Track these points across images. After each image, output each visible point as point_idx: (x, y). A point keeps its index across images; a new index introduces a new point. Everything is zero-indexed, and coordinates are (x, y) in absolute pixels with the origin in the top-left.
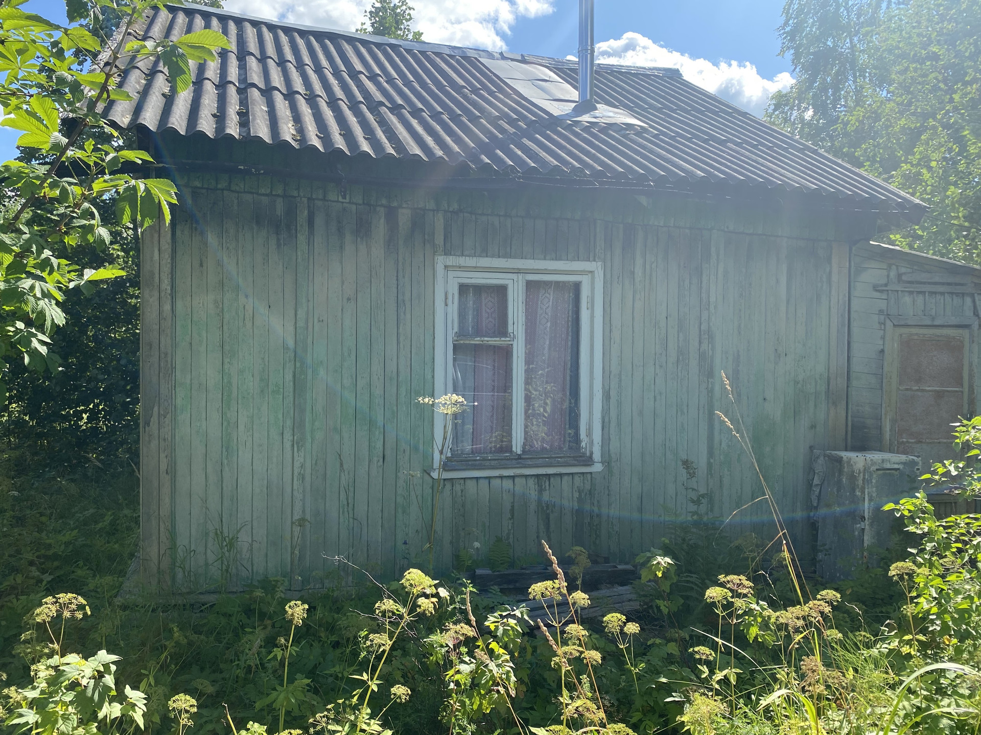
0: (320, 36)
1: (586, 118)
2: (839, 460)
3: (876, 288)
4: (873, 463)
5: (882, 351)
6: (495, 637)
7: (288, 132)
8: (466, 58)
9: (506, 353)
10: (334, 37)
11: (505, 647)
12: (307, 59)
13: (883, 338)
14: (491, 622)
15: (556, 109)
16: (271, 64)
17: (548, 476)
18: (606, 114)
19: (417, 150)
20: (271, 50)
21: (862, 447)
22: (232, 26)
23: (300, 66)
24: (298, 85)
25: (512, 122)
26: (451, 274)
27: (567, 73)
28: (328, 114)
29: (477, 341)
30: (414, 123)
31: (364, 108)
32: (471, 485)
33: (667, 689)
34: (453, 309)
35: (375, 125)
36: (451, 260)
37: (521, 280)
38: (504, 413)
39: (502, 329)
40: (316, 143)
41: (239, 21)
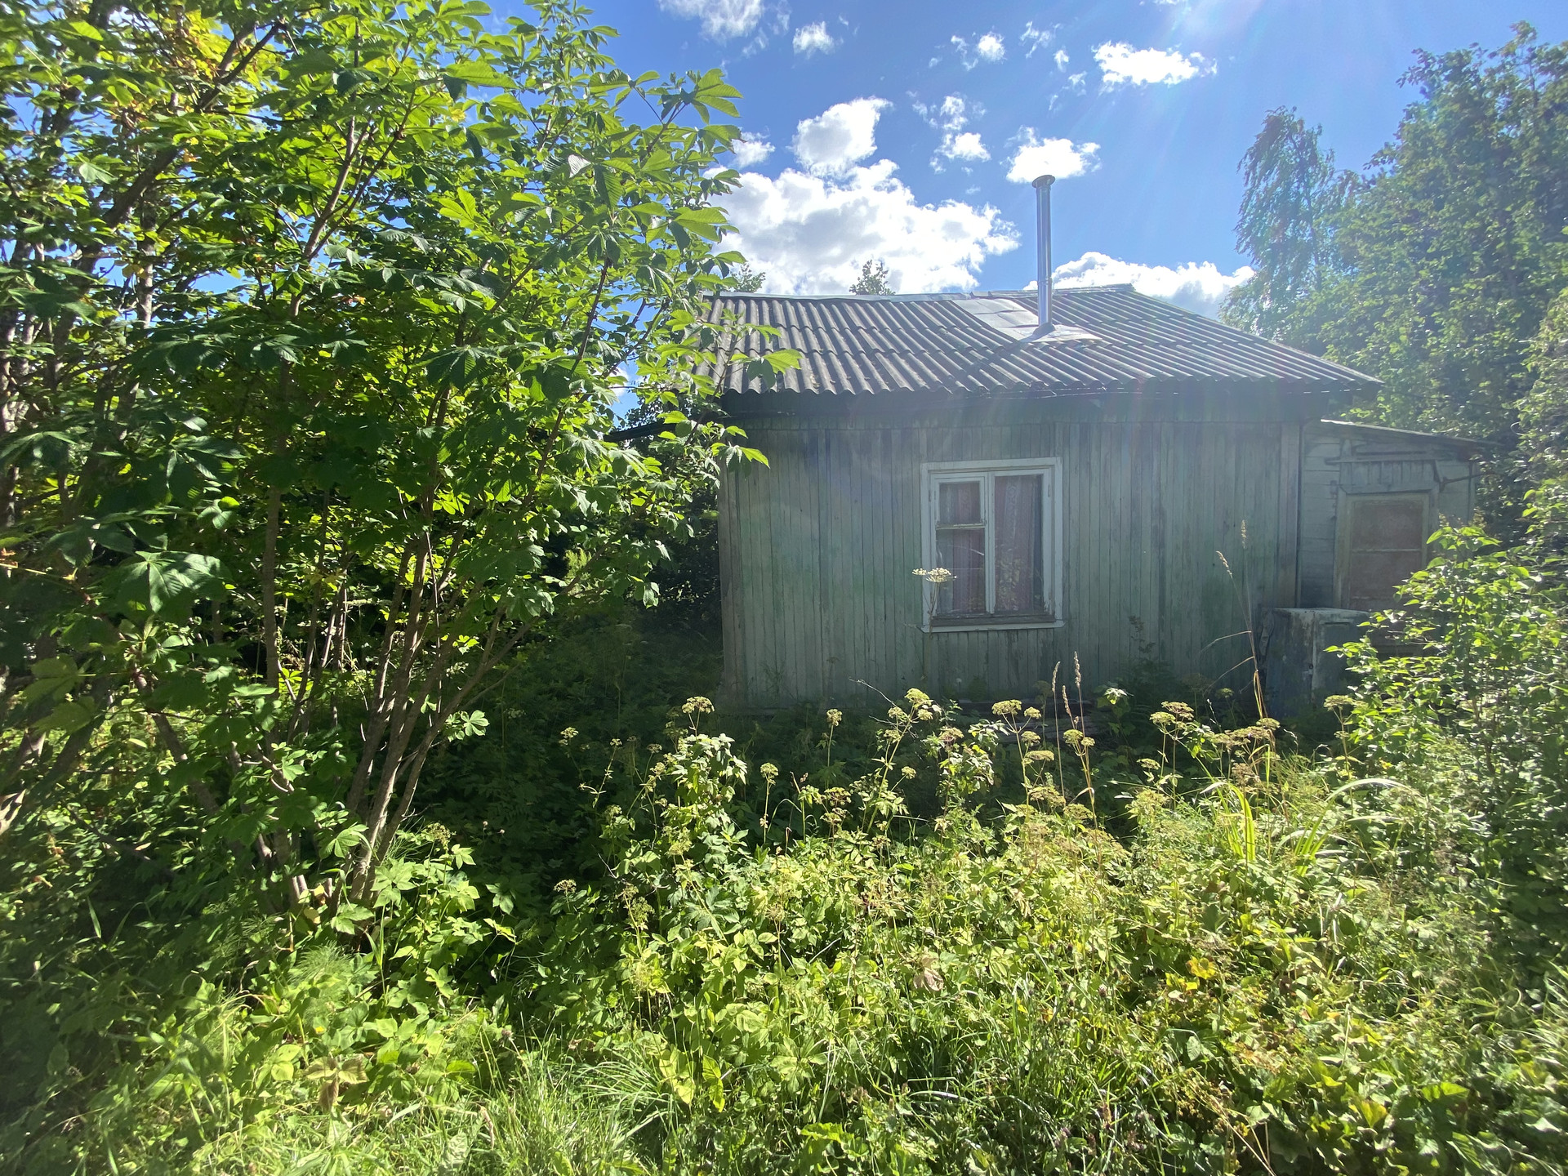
0: (828, 302)
1: (1045, 339)
2: (1288, 616)
3: (1328, 461)
4: (1322, 617)
5: (1334, 518)
6: (977, 742)
7: (810, 383)
8: (942, 302)
9: (979, 538)
10: (838, 302)
11: (985, 749)
12: (820, 323)
13: (1335, 507)
14: (973, 730)
15: (1018, 335)
16: (795, 331)
17: (1017, 631)
18: (1064, 333)
19: (906, 385)
20: (794, 321)
21: (1311, 603)
22: (765, 305)
23: (815, 329)
24: (815, 346)
25: (982, 351)
26: (933, 476)
27: (1028, 302)
28: (838, 364)
29: (955, 527)
30: (903, 362)
31: (864, 356)
32: (953, 638)
33: (1118, 789)
34: (936, 502)
35: (873, 368)
36: (932, 466)
37: (990, 476)
38: (978, 582)
39: (975, 516)
40: (831, 388)
41: (769, 300)
